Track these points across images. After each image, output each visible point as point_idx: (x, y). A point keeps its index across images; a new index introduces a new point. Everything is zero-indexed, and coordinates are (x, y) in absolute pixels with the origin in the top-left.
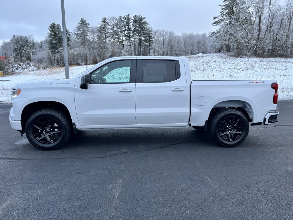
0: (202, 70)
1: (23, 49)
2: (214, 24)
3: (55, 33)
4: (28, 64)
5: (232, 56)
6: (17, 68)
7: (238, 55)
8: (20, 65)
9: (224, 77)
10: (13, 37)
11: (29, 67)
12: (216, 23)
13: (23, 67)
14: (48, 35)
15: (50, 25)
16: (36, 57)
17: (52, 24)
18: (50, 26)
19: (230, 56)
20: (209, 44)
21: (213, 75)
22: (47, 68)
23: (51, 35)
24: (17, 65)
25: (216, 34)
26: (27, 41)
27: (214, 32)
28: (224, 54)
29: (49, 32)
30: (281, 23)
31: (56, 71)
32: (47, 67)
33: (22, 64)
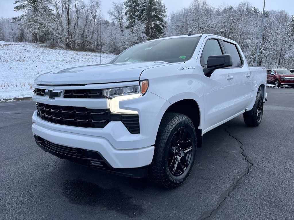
0: (20, 61)
2: (16, 9)
5: (46, 47)
7: (53, 46)
9: (51, 69)
12: (17, 8)
19: (43, 46)
20: (7, 31)
21: (37, 67)
25: (18, 20)
27: (16, 18)
28: (35, 44)
30: (87, 20)
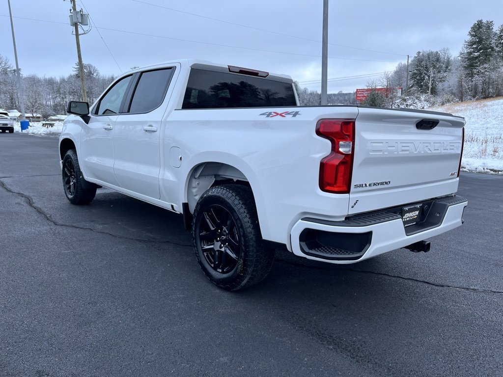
1: (426, 74)
3: (479, 38)
4: (417, 98)
6: (398, 106)
8: (405, 100)
10: (416, 56)
11: (418, 103)
13: (409, 104)
14: (467, 43)
15: (472, 26)
16: (445, 86)
17: (476, 22)
18: (472, 28)
22: (448, 104)
23: (471, 44)
24: (400, 100)
26: (438, 60)
29: (469, 38)
31: (459, 108)
32: (448, 101)
33: (408, 97)
